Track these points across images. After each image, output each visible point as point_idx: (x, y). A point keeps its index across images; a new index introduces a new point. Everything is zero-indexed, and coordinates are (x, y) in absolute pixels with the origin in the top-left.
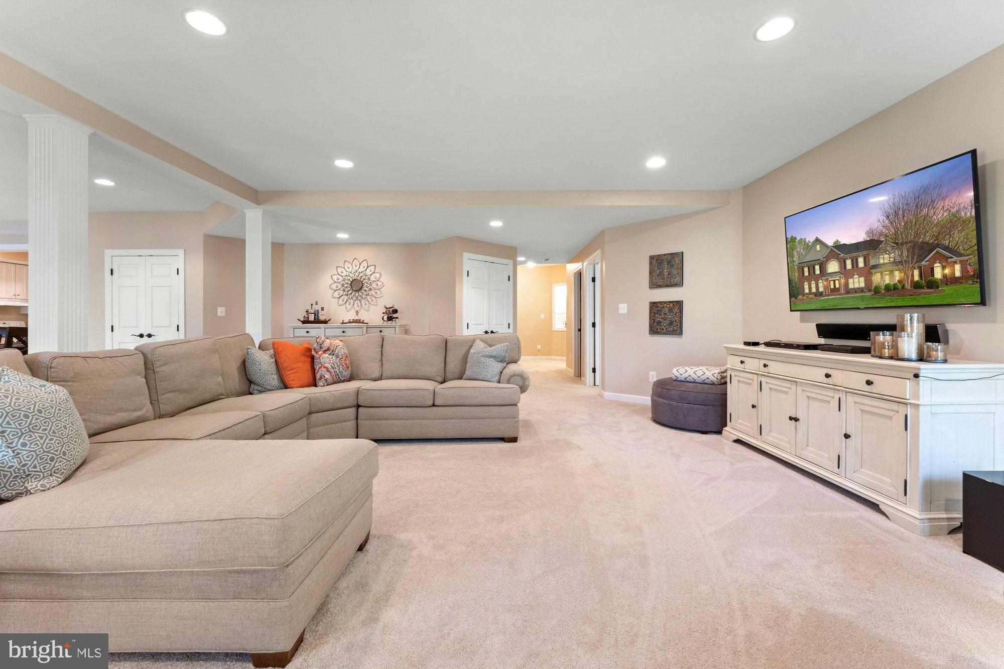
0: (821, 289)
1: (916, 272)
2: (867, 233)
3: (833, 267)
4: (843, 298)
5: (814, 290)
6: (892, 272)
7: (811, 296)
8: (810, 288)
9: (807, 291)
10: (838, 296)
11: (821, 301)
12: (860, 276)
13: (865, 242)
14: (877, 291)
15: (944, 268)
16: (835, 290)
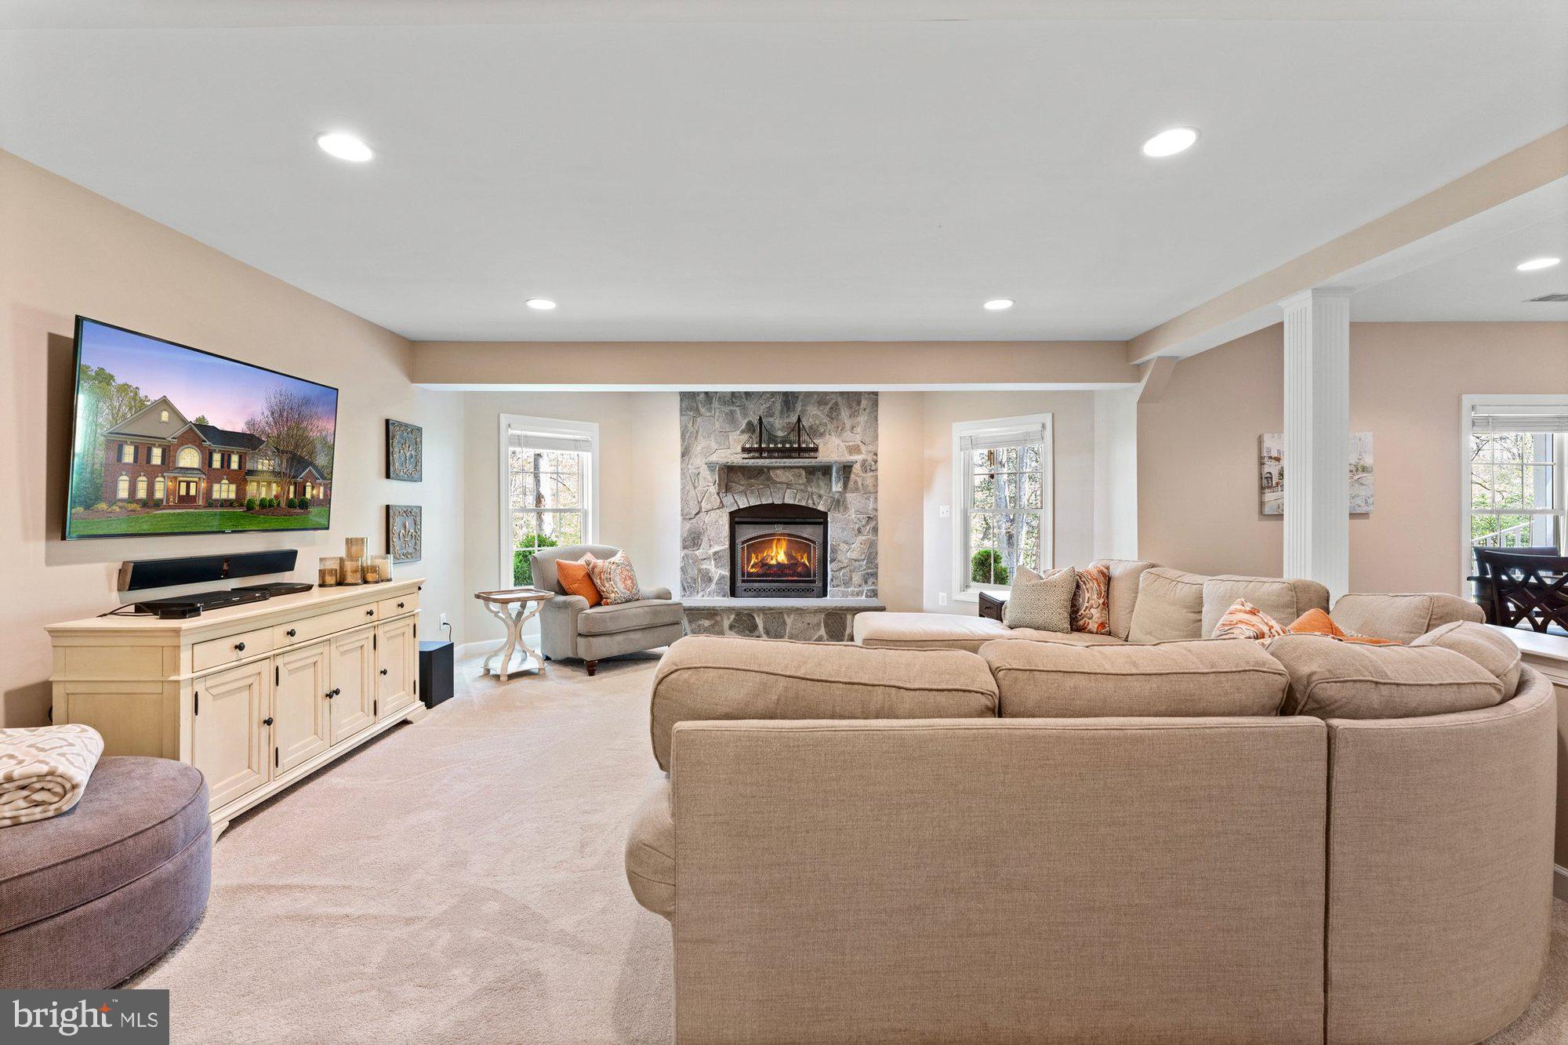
0: (159, 494)
1: (292, 488)
2: (248, 423)
3: (189, 458)
4: (199, 515)
5: (142, 494)
6: (269, 484)
7: (133, 506)
8: (133, 490)
9: (123, 493)
10: (192, 510)
11: (155, 516)
12: (231, 482)
13: (242, 435)
14: (250, 507)
15: (313, 488)
16: (187, 500)
